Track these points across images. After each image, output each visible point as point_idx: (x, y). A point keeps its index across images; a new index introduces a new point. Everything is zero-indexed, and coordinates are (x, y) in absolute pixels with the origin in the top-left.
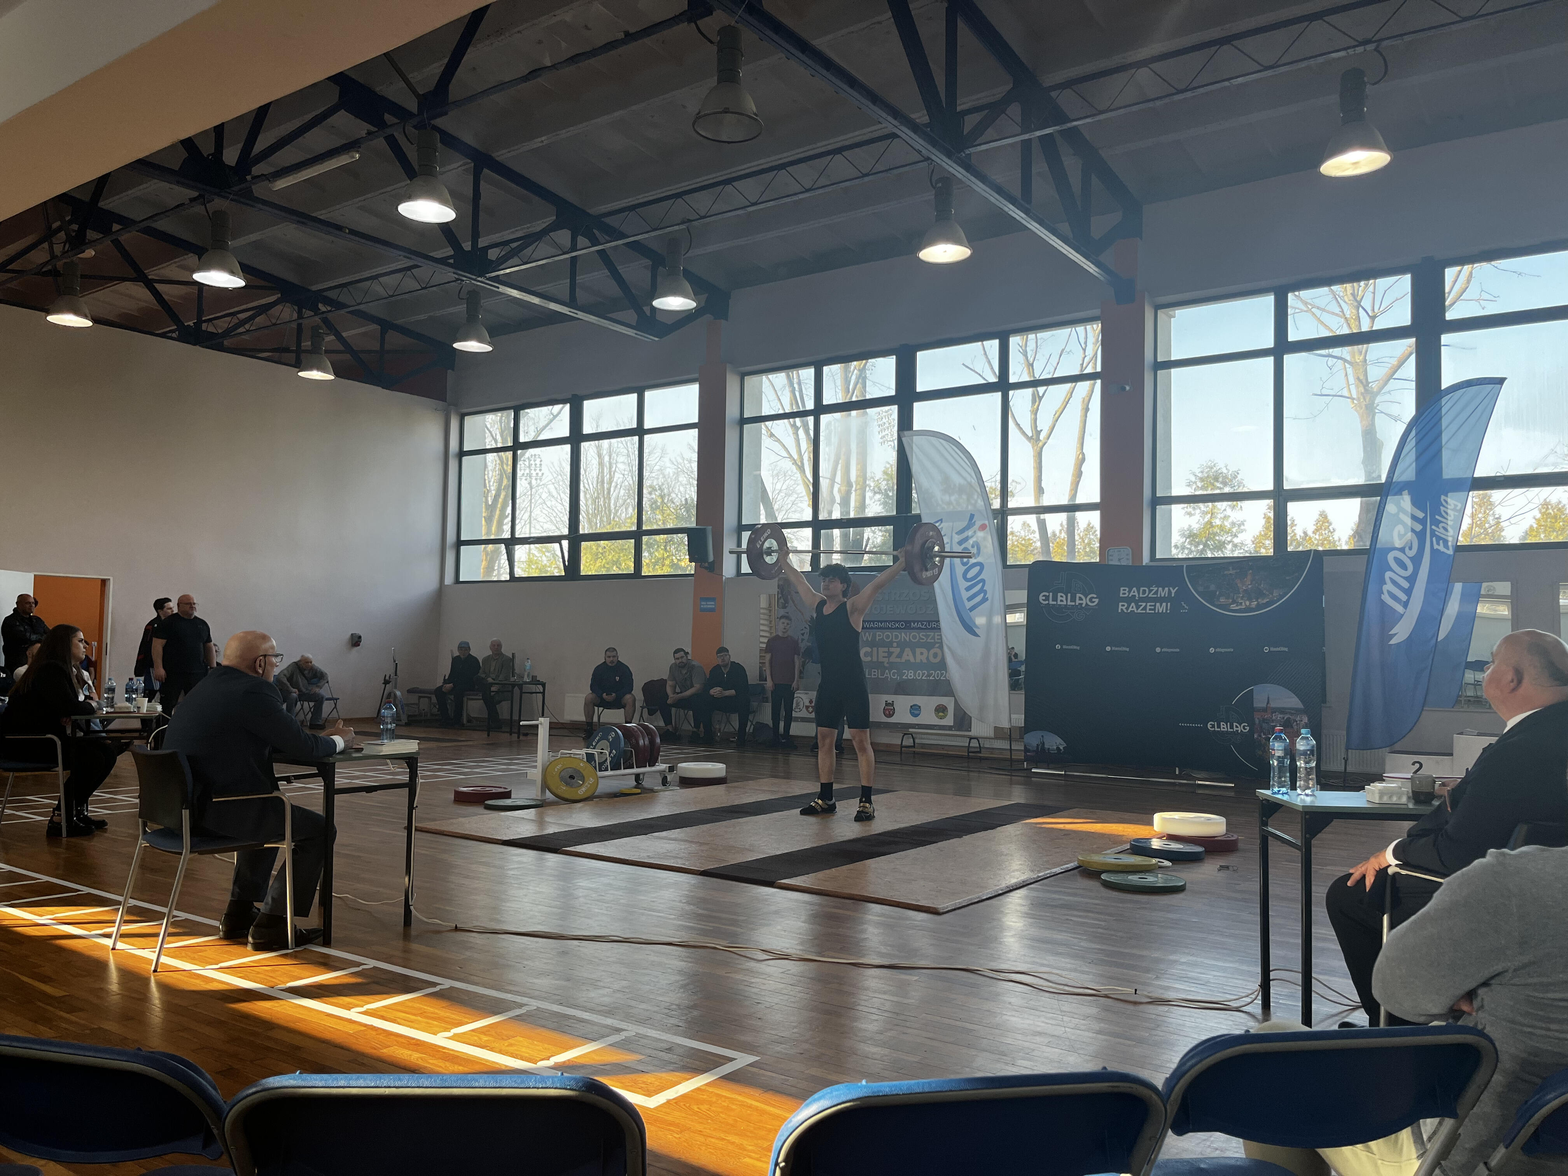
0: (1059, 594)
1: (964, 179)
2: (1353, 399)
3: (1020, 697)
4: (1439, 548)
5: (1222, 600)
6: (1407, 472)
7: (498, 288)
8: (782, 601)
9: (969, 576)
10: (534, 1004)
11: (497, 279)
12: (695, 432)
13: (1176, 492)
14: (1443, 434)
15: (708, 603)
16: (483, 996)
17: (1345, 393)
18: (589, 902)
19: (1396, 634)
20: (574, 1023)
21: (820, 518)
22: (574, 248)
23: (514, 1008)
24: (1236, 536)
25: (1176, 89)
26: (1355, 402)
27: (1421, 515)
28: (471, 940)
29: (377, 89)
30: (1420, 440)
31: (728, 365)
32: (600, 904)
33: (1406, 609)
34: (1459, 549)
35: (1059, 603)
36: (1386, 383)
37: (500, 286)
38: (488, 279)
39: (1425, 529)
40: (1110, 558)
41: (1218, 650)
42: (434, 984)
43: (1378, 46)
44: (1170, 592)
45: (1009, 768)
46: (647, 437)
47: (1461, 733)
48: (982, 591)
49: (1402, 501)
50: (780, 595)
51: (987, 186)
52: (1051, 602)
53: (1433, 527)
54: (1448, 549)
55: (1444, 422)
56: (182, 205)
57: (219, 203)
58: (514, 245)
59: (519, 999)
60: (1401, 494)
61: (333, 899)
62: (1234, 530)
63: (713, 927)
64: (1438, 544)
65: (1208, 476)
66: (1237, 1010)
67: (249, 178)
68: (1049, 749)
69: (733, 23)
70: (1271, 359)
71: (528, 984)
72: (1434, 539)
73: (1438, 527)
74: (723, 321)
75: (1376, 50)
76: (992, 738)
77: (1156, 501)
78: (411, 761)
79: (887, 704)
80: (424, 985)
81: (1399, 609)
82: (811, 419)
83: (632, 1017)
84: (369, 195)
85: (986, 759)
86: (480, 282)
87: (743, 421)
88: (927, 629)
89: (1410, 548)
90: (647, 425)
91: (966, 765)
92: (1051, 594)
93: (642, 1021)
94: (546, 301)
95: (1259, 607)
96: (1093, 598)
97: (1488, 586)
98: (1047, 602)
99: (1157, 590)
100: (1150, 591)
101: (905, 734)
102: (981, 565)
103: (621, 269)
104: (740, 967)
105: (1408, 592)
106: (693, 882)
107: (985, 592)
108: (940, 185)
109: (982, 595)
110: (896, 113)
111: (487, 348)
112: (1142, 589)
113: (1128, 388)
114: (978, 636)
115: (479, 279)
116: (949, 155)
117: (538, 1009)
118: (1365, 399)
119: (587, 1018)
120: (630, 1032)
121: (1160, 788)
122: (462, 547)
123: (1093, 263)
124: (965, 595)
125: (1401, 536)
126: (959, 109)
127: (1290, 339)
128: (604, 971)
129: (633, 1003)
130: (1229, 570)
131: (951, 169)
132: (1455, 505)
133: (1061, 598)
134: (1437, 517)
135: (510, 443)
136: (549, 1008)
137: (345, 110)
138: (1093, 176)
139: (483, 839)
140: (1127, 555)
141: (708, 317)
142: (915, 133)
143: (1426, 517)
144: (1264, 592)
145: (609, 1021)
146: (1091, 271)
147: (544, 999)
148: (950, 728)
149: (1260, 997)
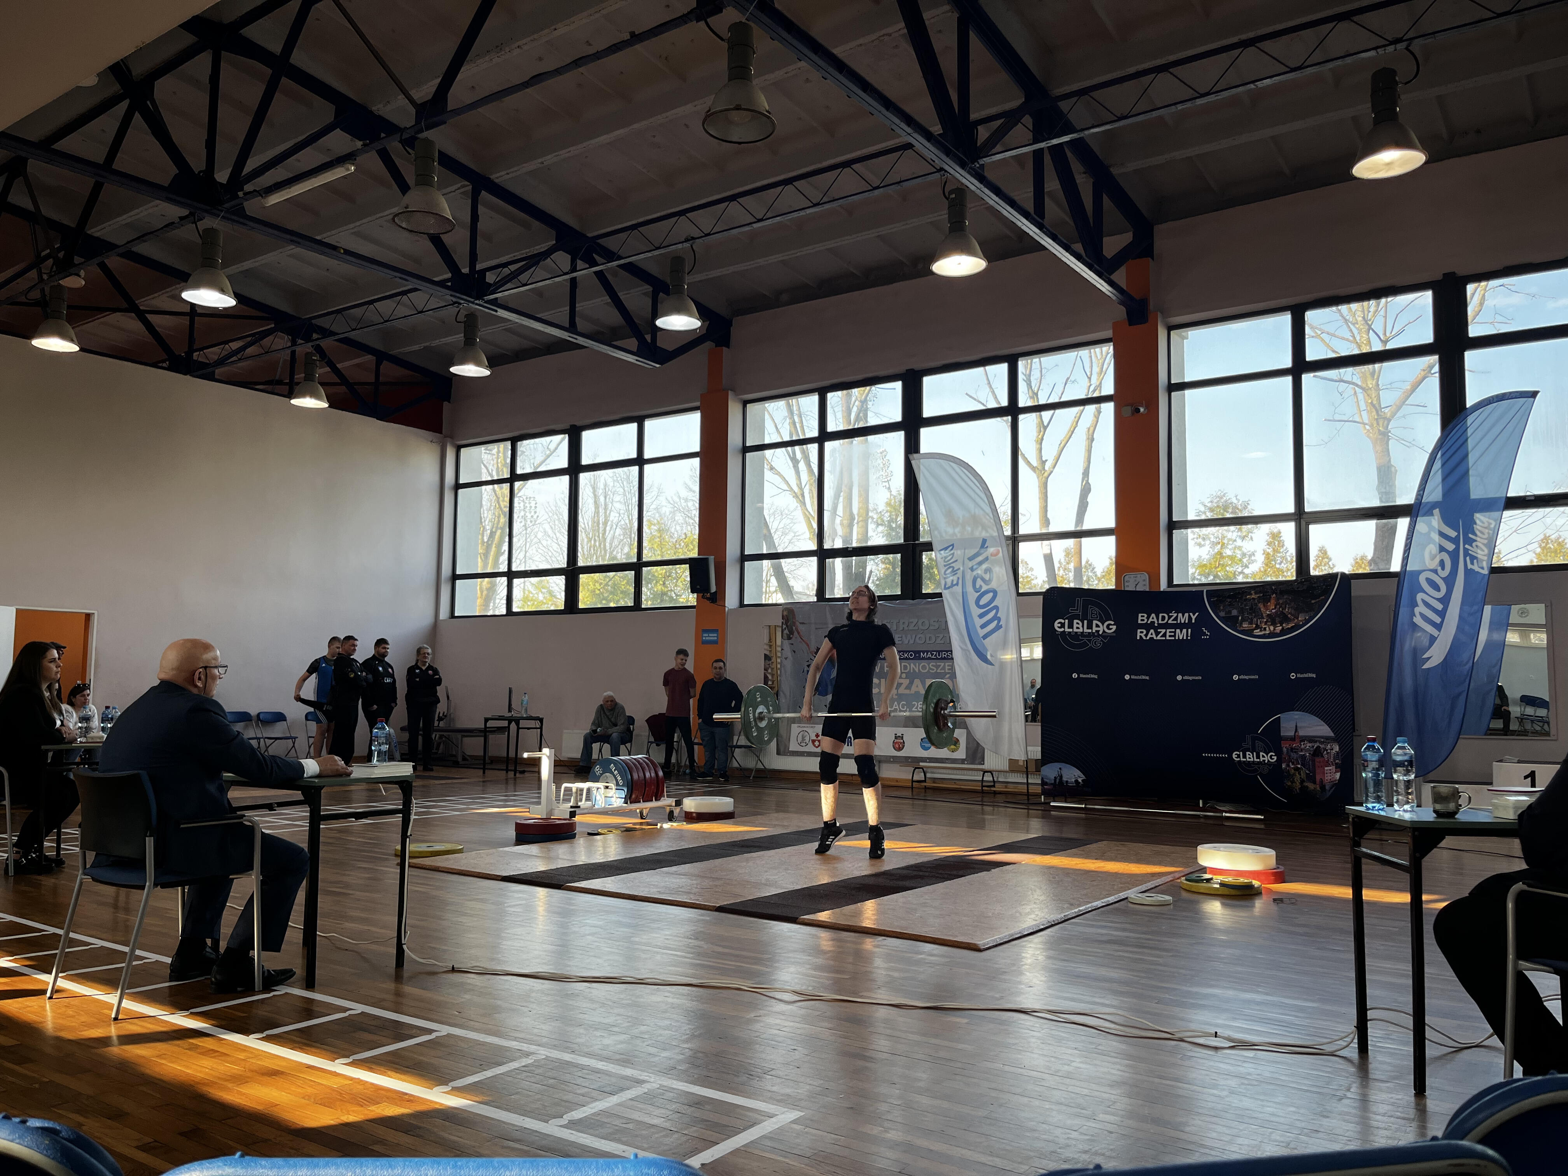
0: (1075, 621)
1: (978, 192)
2: (1366, 424)
3: (1036, 729)
4: (1473, 567)
5: (1245, 625)
6: (1434, 493)
7: (496, 311)
8: (786, 632)
9: (982, 602)
10: (543, 1053)
11: (494, 302)
12: (696, 461)
13: (1191, 516)
14: (1470, 455)
15: (710, 635)
16: (484, 1044)
17: (1357, 419)
18: (596, 939)
19: (1429, 658)
20: (588, 1074)
21: (825, 548)
22: (574, 269)
23: (520, 1057)
24: (1247, 566)
25: (1198, 93)
26: (1368, 427)
27: (1453, 534)
28: (469, 981)
29: (374, 109)
30: (1447, 460)
31: (730, 392)
32: (610, 942)
33: (1440, 631)
34: (1494, 570)
35: (1075, 630)
36: (1399, 408)
37: (499, 310)
38: (486, 302)
39: (1457, 549)
40: (1126, 584)
41: (1242, 677)
42: (430, 1031)
43: (1409, 45)
44: (1190, 618)
45: (1026, 802)
46: (647, 468)
47: (1501, 761)
48: (996, 618)
49: (1433, 520)
50: (784, 626)
51: (1000, 198)
52: (1067, 630)
53: (1467, 546)
54: (1483, 568)
55: (1471, 443)
56: (173, 223)
57: (208, 222)
58: (513, 267)
59: (525, 1047)
60: (1432, 515)
61: (318, 938)
62: (1245, 560)
63: (734, 965)
64: (1472, 563)
65: (1218, 506)
66: (1332, 1054)
67: (241, 194)
68: (1067, 782)
69: (744, 21)
70: (1289, 380)
71: (535, 1031)
72: (1468, 558)
73: (1472, 546)
74: (724, 348)
75: (1407, 48)
76: (1006, 772)
77: (1172, 526)
78: (404, 785)
79: (896, 738)
80: (418, 1032)
81: (1435, 632)
82: (814, 448)
83: (655, 1066)
84: (364, 221)
85: (1000, 793)
86: (476, 306)
87: (746, 450)
88: (937, 659)
89: (1443, 569)
90: (647, 455)
91: (980, 799)
92: (1067, 621)
93: (665, 1071)
94: (546, 326)
95: (1283, 632)
96: (1111, 625)
97: (1520, 609)
98: (1063, 629)
99: (1177, 616)
100: (1170, 617)
101: (916, 768)
102: (995, 593)
103: (622, 295)
104: (771, 1009)
105: (1442, 614)
106: (708, 918)
107: (999, 620)
108: (954, 196)
109: (996, 622)
110: (909, 120)
111: (486, 372)
112: (1161, 615)
113: (1142, 410)
114: (991, 664)
115: (477, 302)
116: (963, 166)
117: (547, 1058)
118: (1378, 424)
119: (604, 1068)
120: (654, 1085)
121: (1188, 820)
122: (457, 581)
123: (1105, 281)
124: (979, 622)
125: (1433, 558)
126: (974, 116)
127: (1307, 359)
128: (619, 1015)
129: (653, 1050)
130: (1251, 594)
131: (964, 181)
132: (1488, 522)
133: (1078, 626)
134: (1470, 536)
135: (507, 475)
136: (559, 1057)
137: (341, 130)
138: (1104, 195)
139: (481, 875)
140: (1144, 580)
141: (708, 345)
142: (929, 141)
143: (1458, 536)
144: (1289, 616)
145: (629, 1072)
146: (1103, 290)
147: (555, 1047)
148: (962, 761)
149: (1356, 1041)
